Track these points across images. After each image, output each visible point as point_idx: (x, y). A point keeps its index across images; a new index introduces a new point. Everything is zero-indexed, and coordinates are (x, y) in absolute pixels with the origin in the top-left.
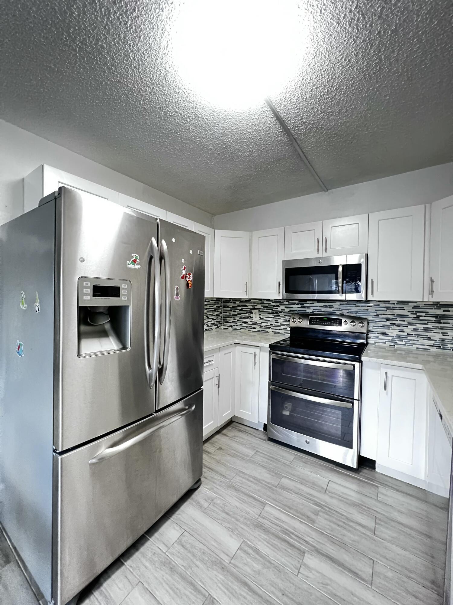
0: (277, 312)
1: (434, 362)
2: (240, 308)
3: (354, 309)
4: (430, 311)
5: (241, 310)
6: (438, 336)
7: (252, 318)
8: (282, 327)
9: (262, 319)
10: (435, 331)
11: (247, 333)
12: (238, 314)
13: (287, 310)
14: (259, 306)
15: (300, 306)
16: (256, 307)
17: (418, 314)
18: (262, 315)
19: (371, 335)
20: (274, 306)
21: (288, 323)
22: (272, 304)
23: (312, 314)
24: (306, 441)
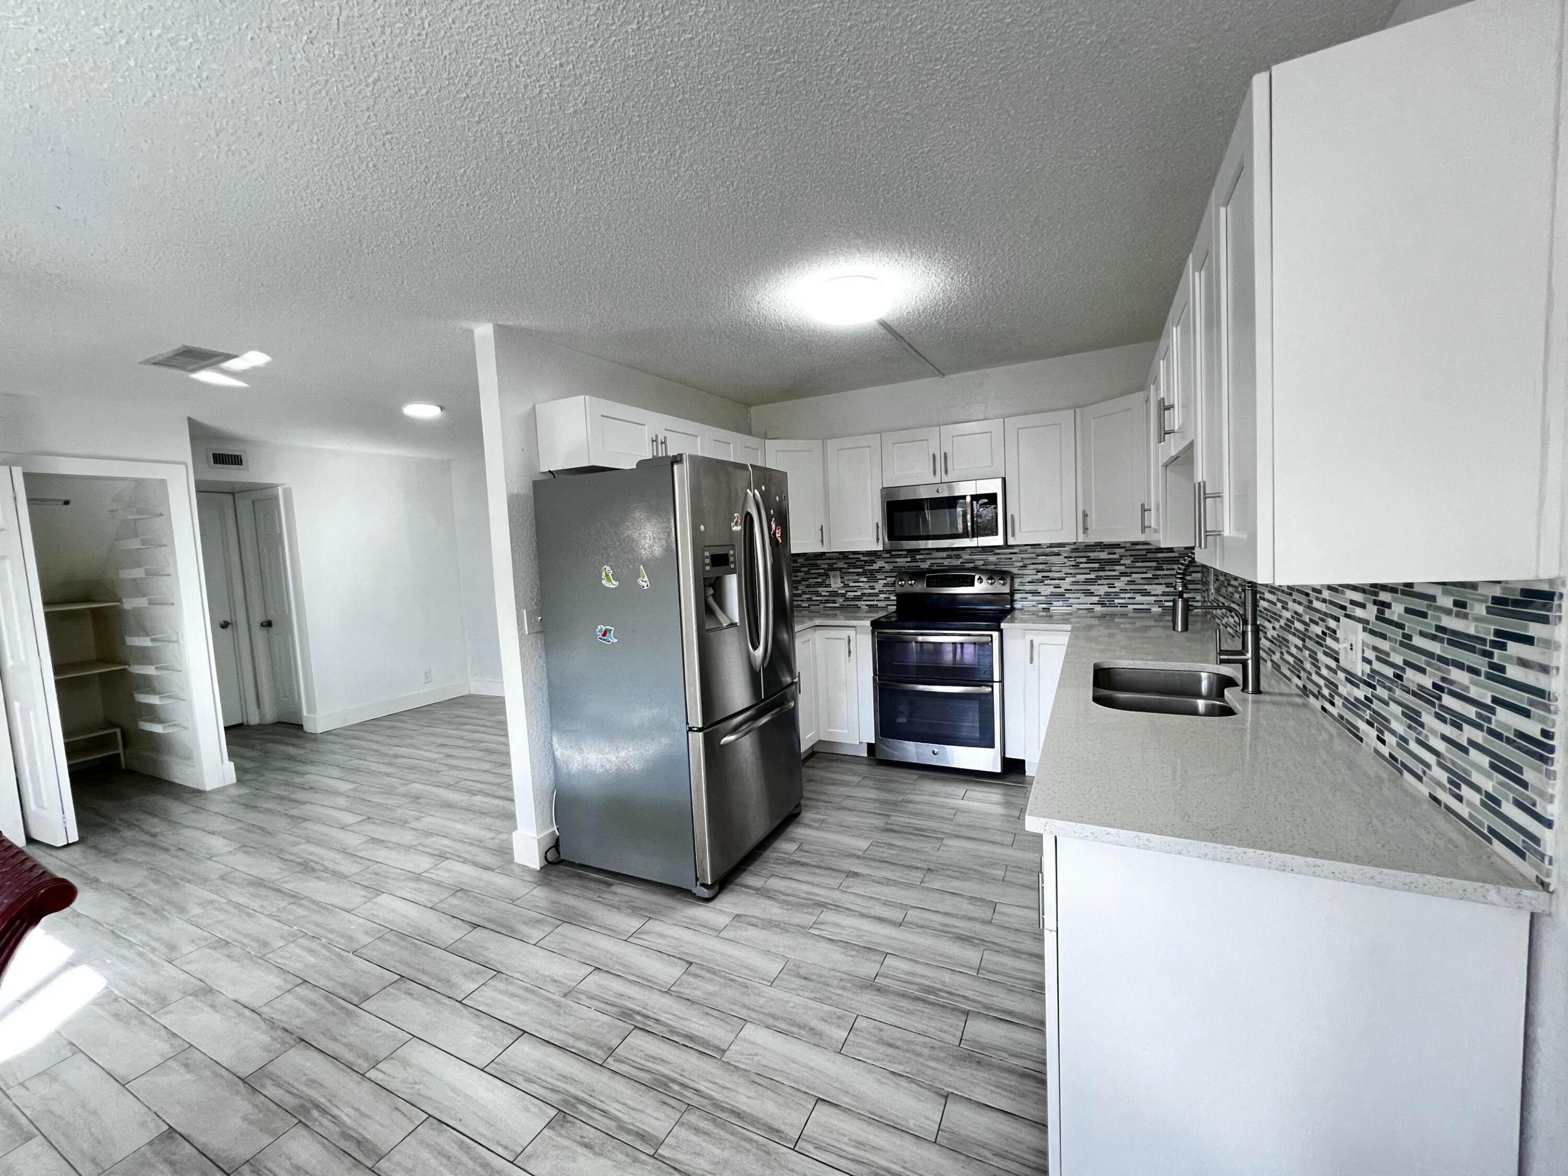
0: (872, 571)
1: (1100, 625)
2: (806, 569)
3: (993, 558)
4: (1092, 555)
5: (807, 573)
6: (1102, 590)
7: (829, 586)
8: (882, 596)
9: (846, 586)
10: (1099, 582)
11: (822, 612)
12: (803, 579)
13: (888, 567)
14: (841, 564)
15: (909, 559)
16: (835, 566)
17: (1078, 560)
18: (846, 578)
19: (1017, 596)
20: (865, 561)
21: (892, 589)
22: (862, 558)
23: (930, 571)
24: (933, 752)
